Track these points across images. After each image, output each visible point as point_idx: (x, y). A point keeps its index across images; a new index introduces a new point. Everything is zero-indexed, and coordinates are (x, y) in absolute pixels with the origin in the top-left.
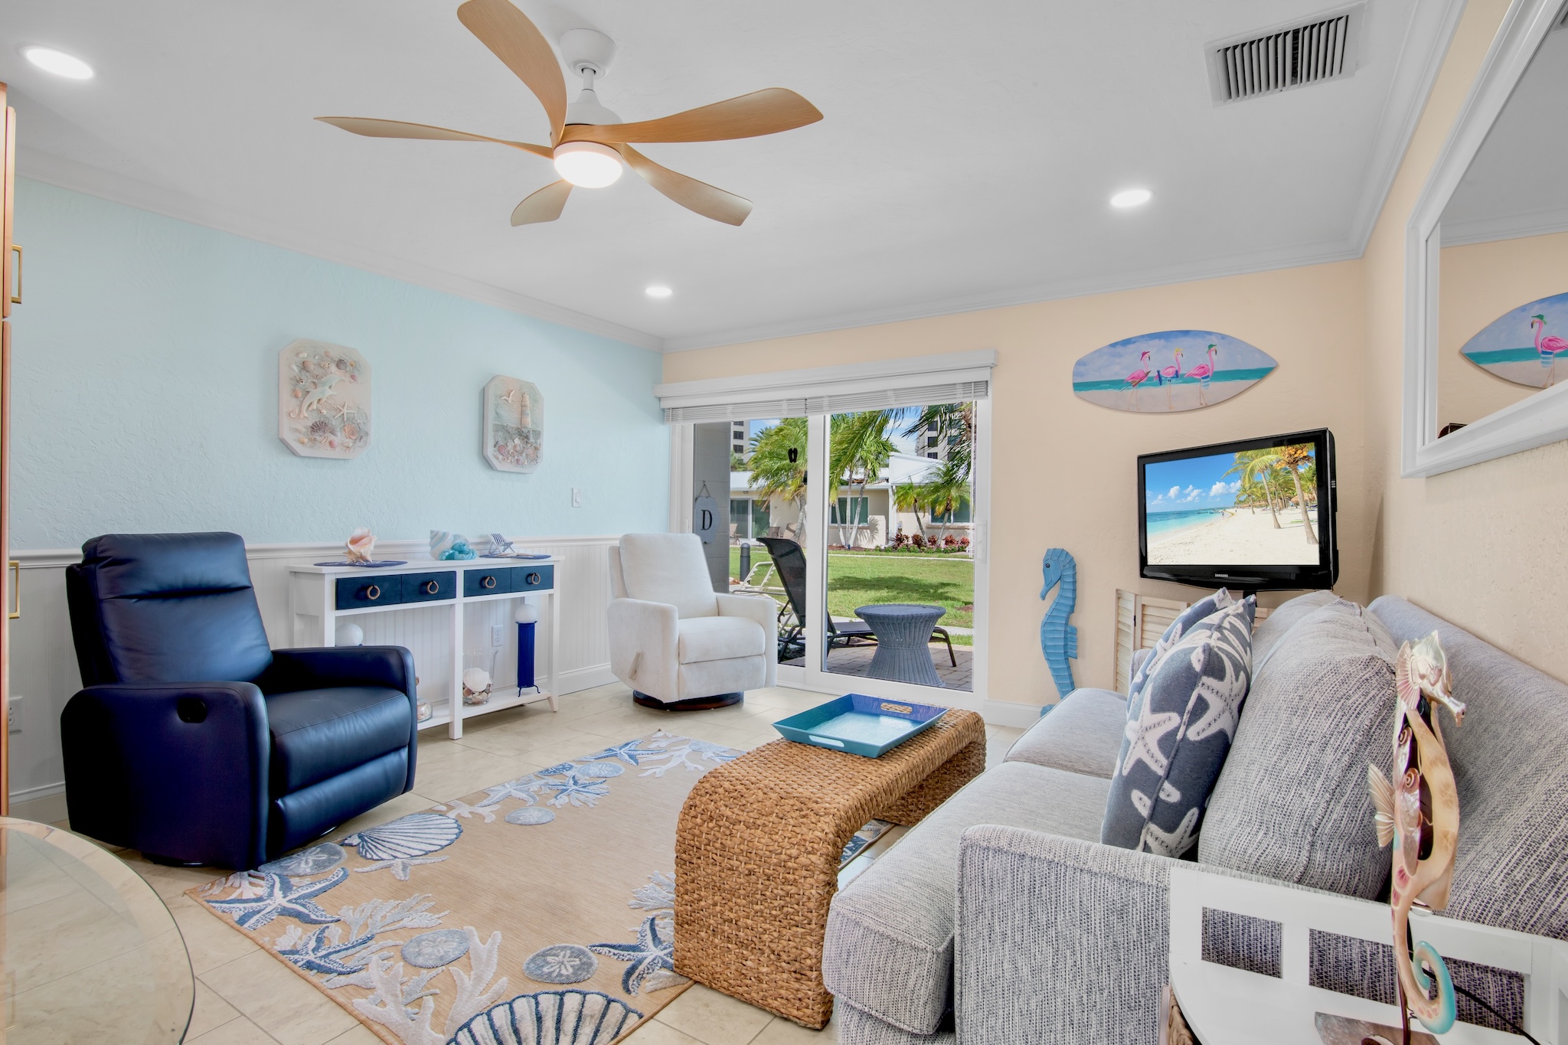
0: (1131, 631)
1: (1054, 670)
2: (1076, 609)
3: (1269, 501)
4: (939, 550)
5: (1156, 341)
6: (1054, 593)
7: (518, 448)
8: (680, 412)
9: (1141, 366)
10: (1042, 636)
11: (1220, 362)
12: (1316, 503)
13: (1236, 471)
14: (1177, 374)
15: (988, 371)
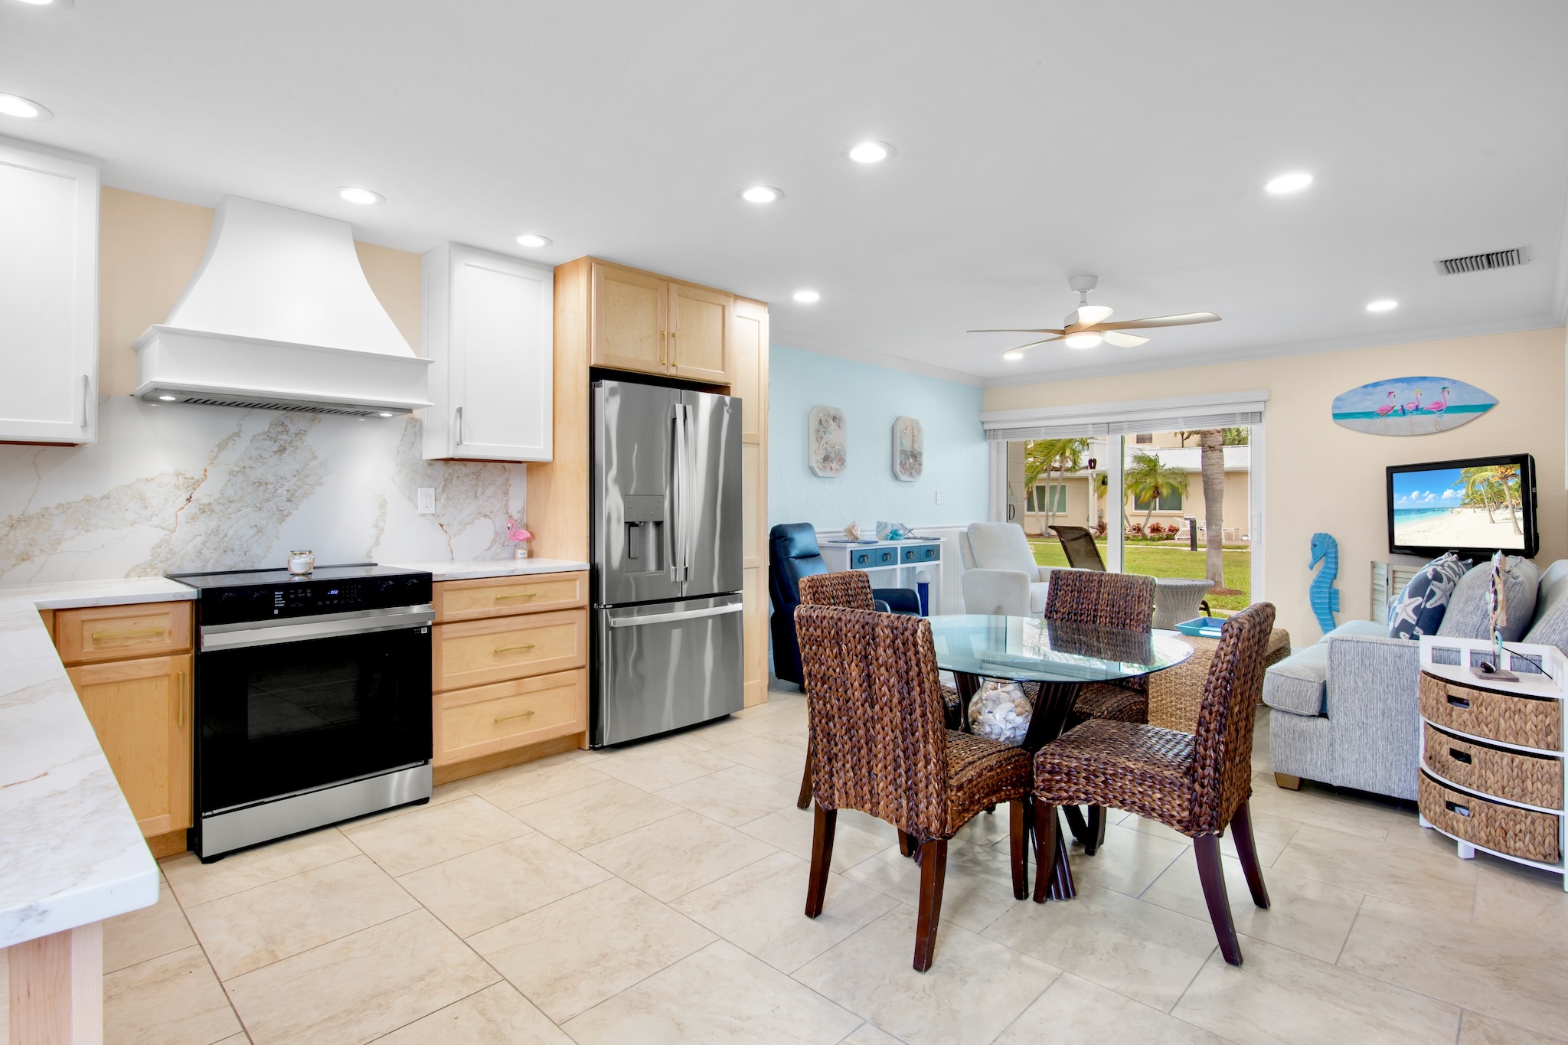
0: (1385, 589)
1: (1320, 620)
2: (1338, 576)
3: (1486, 504)
4: (1145, 538)
5: (1400, 384)
6: (1320, 565)
7: (911, 465)
8: (1000, 432)
9: (1389, 402)
10: (1311, 596)
11: (1452, 399)
12: (1521, 506)
13: (1461, 482)
14: (1417, 408)
15: (1262, 405)
